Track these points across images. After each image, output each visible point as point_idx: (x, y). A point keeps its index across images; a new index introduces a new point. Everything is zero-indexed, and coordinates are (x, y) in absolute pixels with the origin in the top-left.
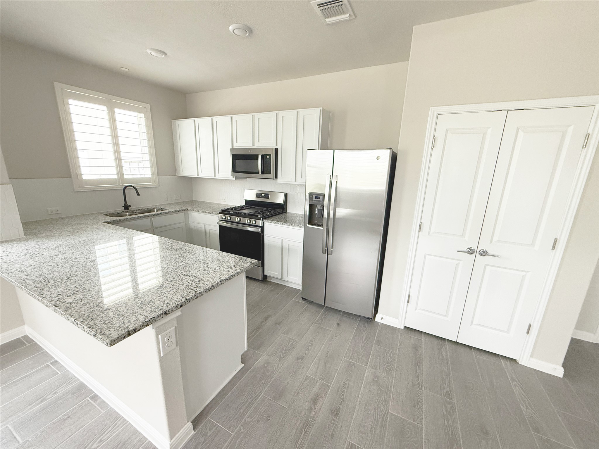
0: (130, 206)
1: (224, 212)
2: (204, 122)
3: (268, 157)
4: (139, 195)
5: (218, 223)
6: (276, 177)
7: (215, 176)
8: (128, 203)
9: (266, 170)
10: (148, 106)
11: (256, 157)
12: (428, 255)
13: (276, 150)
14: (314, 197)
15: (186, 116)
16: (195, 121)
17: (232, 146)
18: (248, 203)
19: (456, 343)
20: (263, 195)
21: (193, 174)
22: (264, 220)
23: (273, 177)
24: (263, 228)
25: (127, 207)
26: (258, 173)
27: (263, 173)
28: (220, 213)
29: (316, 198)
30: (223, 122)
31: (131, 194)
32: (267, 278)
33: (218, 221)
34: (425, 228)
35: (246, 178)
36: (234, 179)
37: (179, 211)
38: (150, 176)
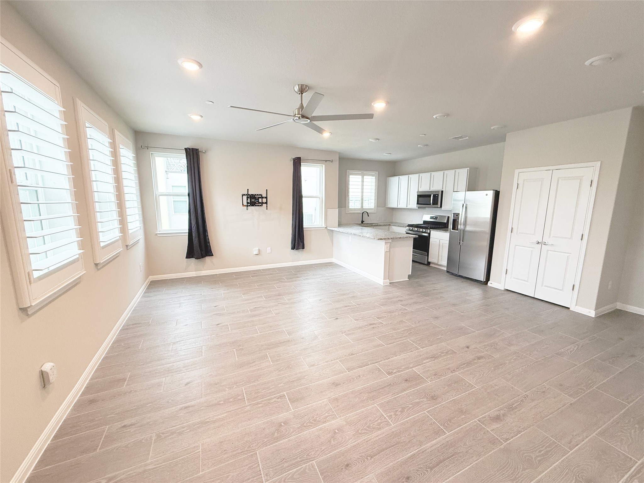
0: (364, 221)
1: (409, 226)
2: (404, 178)
3: (437, 195)
4: (368, 216)
5: (405, 231)
6: (441, 207)
7: (407, 207)
8: (363, 220)
9: (435, 202)
10: (377, 172)
11: (430, 196)
12: (517, 245)
13: (442, 192)
14: (455, 215)
15: (394, 175)
16: (399, 177)
17: (418, 190)
18: (425, 222)
19: (534, 298)
20: (434, 217)
21: (395, 206)
22: (431, 230)
23: (439, 206)
24: (429, 234)
25: (362, 222)
26: (430, 204)
27: (433, 204)
28: (407, 226)
29: (456, 215)
30: (414, 177)
31: (365, 215)
32: (430, 264)
33: (405, 230)
34: (514, 230)
35: (425, 208)
36: (417, 208)
37: (386, 225)
38: (373, 207)
